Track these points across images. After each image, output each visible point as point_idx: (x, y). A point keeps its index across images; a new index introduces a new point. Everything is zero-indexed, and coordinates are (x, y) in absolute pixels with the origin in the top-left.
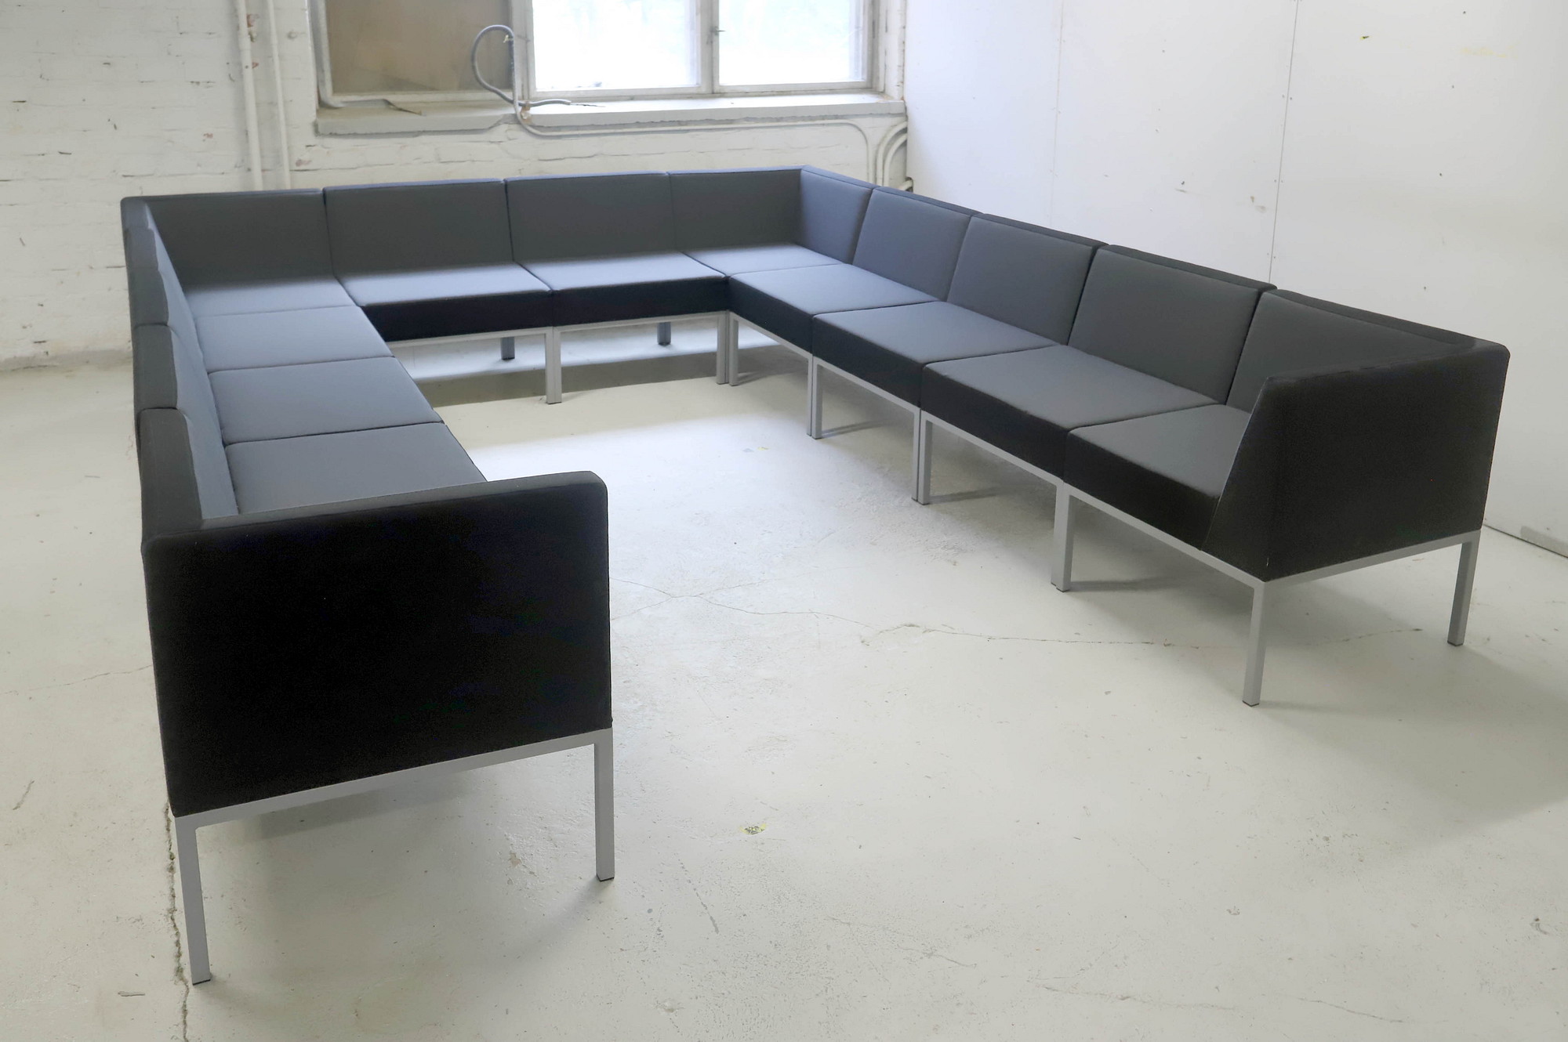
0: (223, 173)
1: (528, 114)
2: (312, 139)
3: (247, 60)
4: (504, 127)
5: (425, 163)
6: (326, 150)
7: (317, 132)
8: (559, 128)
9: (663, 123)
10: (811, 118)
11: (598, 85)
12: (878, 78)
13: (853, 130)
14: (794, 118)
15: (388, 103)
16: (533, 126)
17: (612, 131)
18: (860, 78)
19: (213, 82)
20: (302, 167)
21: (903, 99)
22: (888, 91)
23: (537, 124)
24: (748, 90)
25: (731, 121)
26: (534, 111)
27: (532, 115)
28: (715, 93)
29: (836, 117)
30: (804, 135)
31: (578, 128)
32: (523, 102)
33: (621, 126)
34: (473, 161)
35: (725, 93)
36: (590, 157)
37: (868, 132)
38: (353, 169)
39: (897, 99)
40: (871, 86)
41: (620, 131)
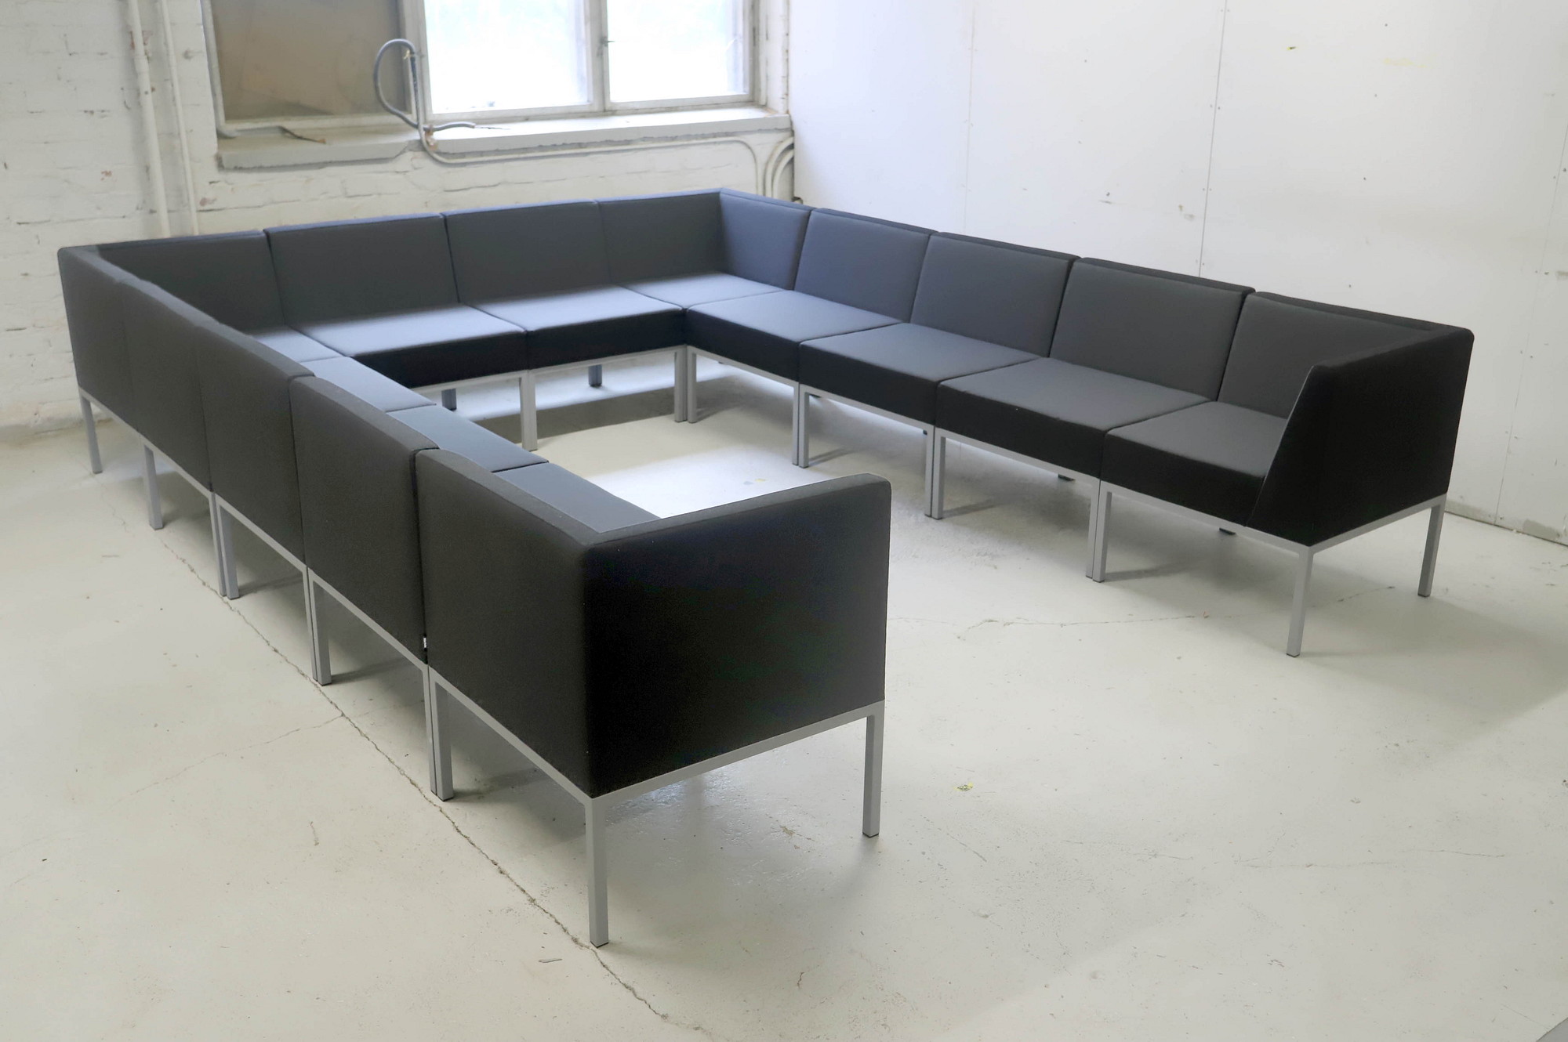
0: (123, 217)
1: (433, 139)
2: (215, 174)
3: (146, 84)
4: (409, 155)
5: (333, 198)
6: (230, 187)
7: (220, 165)
8: (463, 155)
9: (564, 146)
10: (704, 136)
11: (492, 105)
12: (760, 90)
13: (742, 147)
14: (688, 137)
15: (284, 130)
16: (439, 153)
17: (516, 156)
18: (741, 90)
19: (109, 111)
20: (206, 207)
21: (788, 112)
22: (771, 105)
23: (443, 150)
24: (638, 106)
25: (628, 142)
26: (438, 136)
27: (439, 141)
28: (607, 111)
29: (727, 134)
30: (697, 154)
31: (481, 154)
32: (427, 126)
33: (526, 150)
34: (380, 194)
35: (616, 111)
36: (495, 186)
37: (757, 150)
38: (259, 207)
39: (781, 113)
40: (753, 100)
41: (522, 156)
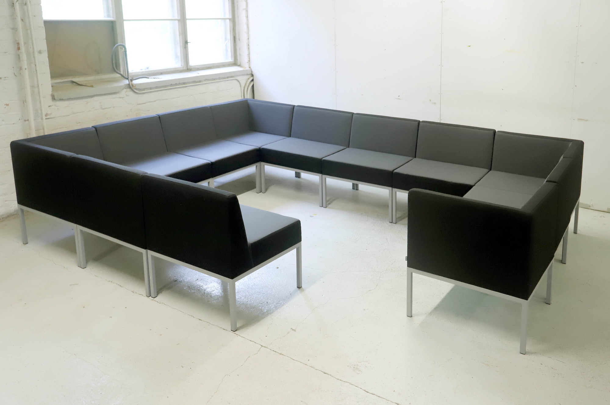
0: (14, 124)
1: (133, 84)
2: (51, 103)
3: (25, 65)
4: (125, 90)
5: (96, 110)
6: (57, 108)
7: (53, 98)
8: (144, 89)
11: (148, 68)
12: (237, 60)
13: (236, 81)
14: (220, 78)
15: (73, 82)
16: (136, 89)
17: (163, 89)
18: (230, 60)
19: (8, 77)
20: (48, 117)
21: (250, 68)
22: (242, 65)
23: (137, 87)
24: (198, 67)
25: (200, 81)
26: (135, 82)
27: (136, 84)
28: (189, 69)
29: (231, 77)
30: (223, 85)
31: (151, 88)
32: (131, 78)
33: (166, 86)
34: (114, 107)
35: (191, 69)
36: (155, 101)
37: (241, 82)
38: (69, 115)
39: (248, 68)
40: (235, 63)
41: (165, 88)
